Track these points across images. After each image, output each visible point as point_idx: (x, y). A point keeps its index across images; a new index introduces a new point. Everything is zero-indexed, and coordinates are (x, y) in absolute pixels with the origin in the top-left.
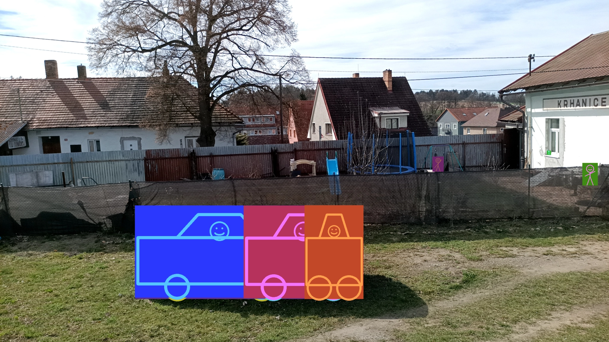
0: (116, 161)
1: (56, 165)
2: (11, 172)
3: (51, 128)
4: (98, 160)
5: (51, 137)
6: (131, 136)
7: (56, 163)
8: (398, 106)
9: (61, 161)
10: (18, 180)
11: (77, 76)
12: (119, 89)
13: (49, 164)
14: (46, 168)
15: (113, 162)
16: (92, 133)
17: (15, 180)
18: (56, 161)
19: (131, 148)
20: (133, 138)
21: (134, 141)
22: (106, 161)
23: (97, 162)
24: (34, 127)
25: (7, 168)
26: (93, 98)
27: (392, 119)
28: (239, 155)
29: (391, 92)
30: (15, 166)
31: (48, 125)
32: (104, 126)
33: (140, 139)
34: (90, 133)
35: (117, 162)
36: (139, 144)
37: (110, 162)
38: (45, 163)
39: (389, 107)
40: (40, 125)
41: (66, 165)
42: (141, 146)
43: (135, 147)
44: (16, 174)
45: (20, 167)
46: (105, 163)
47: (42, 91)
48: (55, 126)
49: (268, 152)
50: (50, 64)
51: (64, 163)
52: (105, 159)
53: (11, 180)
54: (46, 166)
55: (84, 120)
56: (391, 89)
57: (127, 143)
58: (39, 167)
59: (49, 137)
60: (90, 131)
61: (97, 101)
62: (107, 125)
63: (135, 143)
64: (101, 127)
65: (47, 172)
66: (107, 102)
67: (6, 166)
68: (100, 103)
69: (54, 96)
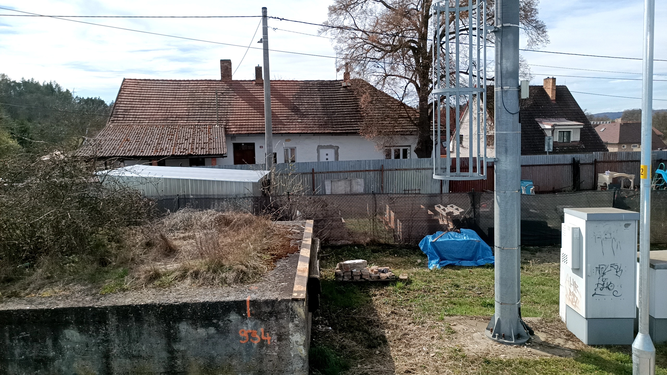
0: (423, 169)
1: (367, 172)
2: (327, 179)
3: (251, 134)
4: (406, 168)
5: (244, 143)
6: (329, 144)
7: (368, 171)
8: (565, 118)
9: (372, 169)
10: (333, 188)
11: (254, 78)
12: (303, 93)
13: (361, 171)
14: (358, 176)
15: (419, 171)
16: (289, 140)
17: (330, 188)
18: (367, 169)
19: (327, 157)
20: (331, 147)
21: (331, 150)
22: (414, 169)
23: (406, 170)
24: (234, 132)
25: (323, 175)
26: (280, 102)
27: (564, 132)
28: (540, 165)
29: (555, 102)
30: (331, 172)
31: (247, 130)
32: (307, 133)
33: (338, 148)
34: (286, 140)
35: (424, 171)
36: (337, 154)
37: (417, 170)
38: (357, 170)
39: (555, 118)
40: (239, 131)
41: (376, 172)
42: (338, 156)
43: (331, 158)
44: (331, 181)
45: (334, 174)
46: (412, 171)
47: (222, 93)
48: (256, 132)
49: (569, 163)
50: (226, 64)
51: (375, 170)
52: (412, 167)
53: (326, 188)
54: (358, 173)
55: (282, 126)
56: (555, 98)
57: (323, 152)
58: (352, 174)
59: (242, 143)
60: (287, 138)
61: (286, 106)
62: (309, 132)
63: (331, 152)
64: (304, 133)
65: (359, 180)
66: (296, 107)
67: (323, 173)
68: (290, 108)
69: (238, 99)
